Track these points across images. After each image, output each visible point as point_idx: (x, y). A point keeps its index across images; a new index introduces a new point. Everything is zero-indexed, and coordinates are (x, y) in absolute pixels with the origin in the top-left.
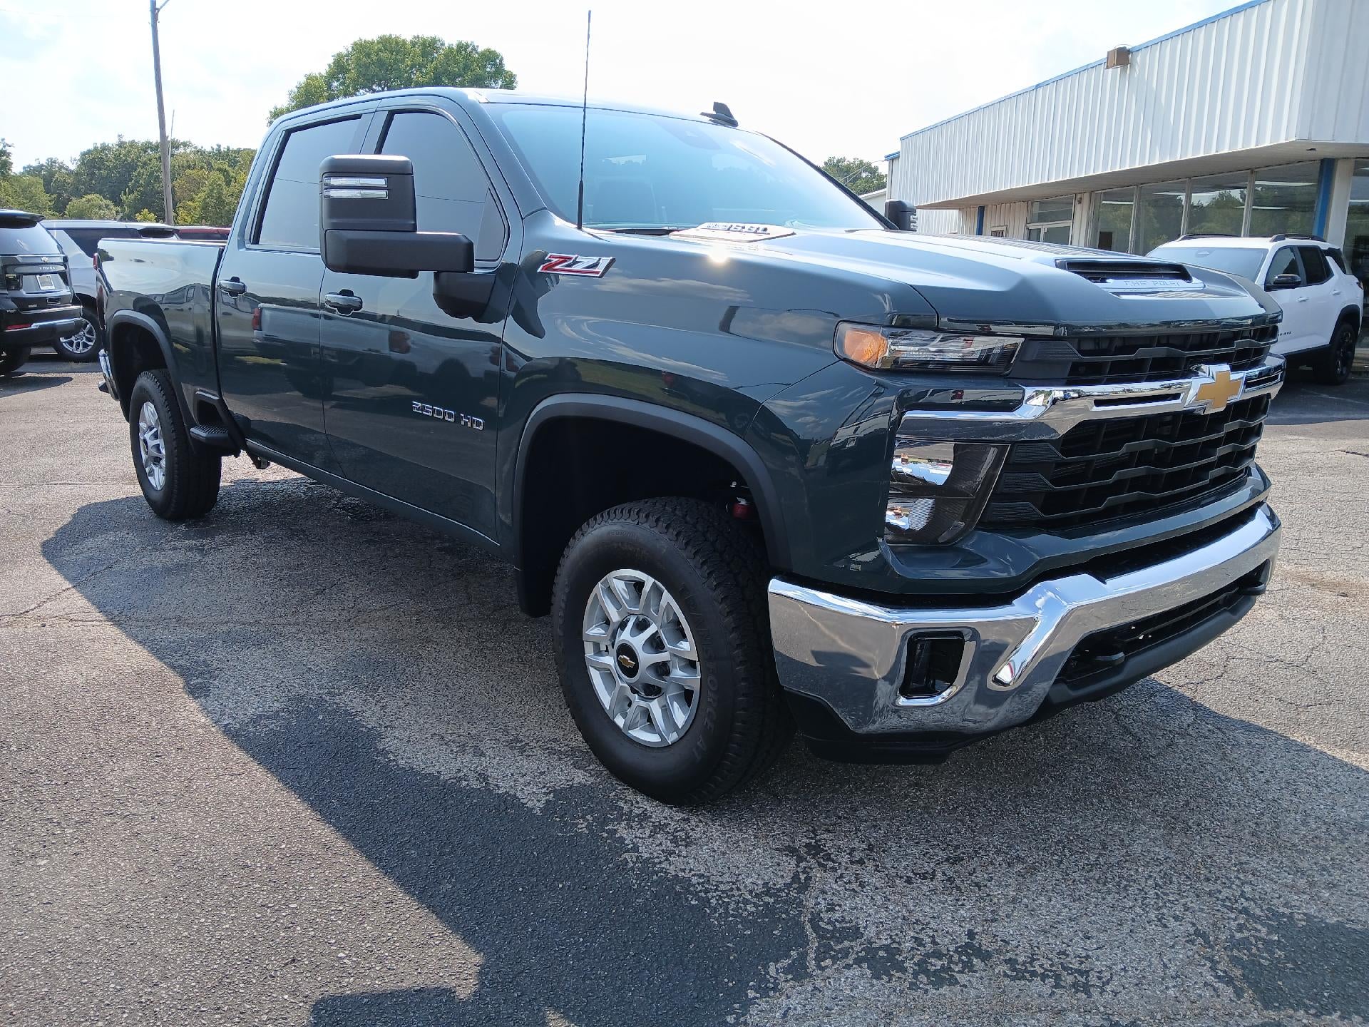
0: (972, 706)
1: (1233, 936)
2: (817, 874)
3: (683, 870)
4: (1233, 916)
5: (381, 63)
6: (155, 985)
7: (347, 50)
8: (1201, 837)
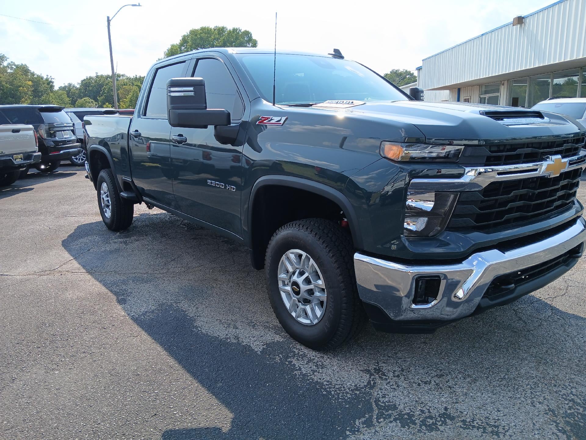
0: (445, 308)
1: (566, 412)
2: (379, 381)
3: (320, 379)
4: (567, 402)
5: (201, 38)
6: (99, 424)
7: (188, 34)
8: (553, 367)
